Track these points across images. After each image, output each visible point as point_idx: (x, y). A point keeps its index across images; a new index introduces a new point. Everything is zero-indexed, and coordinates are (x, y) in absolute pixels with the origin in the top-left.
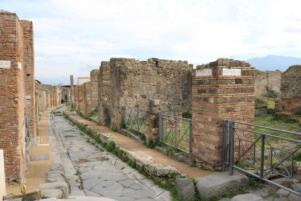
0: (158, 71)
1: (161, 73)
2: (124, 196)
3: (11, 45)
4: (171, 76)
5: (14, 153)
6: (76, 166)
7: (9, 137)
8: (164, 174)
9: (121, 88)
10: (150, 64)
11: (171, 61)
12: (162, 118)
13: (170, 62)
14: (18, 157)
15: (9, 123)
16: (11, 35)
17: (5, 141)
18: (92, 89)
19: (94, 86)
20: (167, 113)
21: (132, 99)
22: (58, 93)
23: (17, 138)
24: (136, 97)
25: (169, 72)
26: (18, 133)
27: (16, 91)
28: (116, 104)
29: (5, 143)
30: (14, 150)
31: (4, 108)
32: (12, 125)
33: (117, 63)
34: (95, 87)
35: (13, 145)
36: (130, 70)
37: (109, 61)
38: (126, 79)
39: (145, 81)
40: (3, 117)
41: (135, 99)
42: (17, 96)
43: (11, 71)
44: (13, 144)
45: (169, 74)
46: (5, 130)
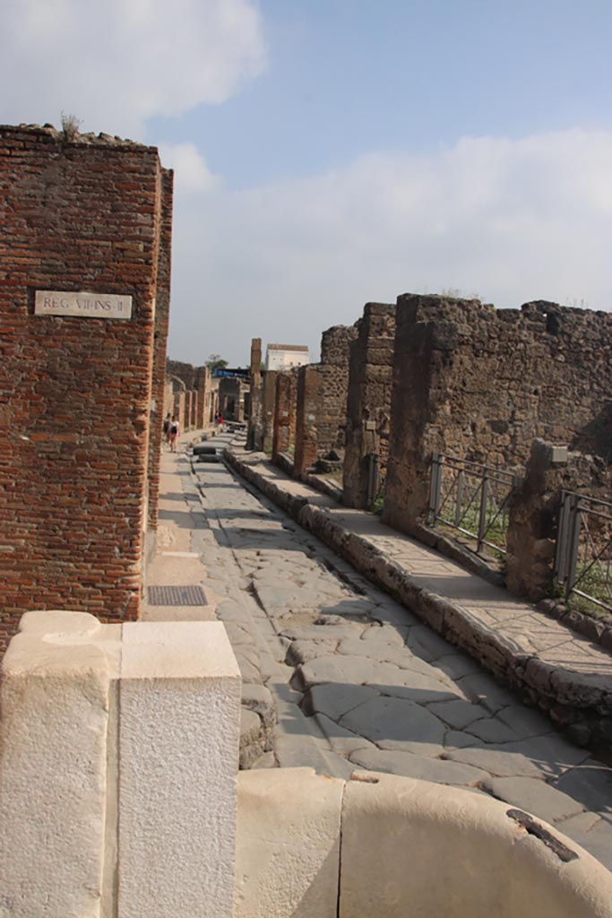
0: (554, 346)
1: (565, 352)
2: (450, 759)
3: (138, 248)
4: (597, 366)
5: (123, 582)
6: (283, 634)
7: (111, 532)
8: (585, 702)
9: (430, 393)
10: (527, 322)
11: (599, 313)
12: (572, 508)
13: (597, 317)
14: (133, 594)
15: (114, 491)
16: (139, 215)
17: (100, 543)
18: (325, 388)
19: (330, 380)
20: (588, 490)
21: (459, 433)
22: (207, 390)
23: (135, 537)
24: (474, 427)
25: (591, 349)
26: (139, 521)
27: (142, 392)
28: (409, 443)
29: (99, 549)
30: (123, 572)
31: (104, 442)
32: (123, 495)
33: (420, 311)
34: (334, 381)
35: (121, 557)
36: (463, 336)
37: (395, 302)
38: (447, 367)
39: (507, 374)
40: (100, 471)
41: (471, 433)
42: (143, 409)
43: (130, 329)
44: (123, 554)
45: (591, 356)
46: (102, 508)
